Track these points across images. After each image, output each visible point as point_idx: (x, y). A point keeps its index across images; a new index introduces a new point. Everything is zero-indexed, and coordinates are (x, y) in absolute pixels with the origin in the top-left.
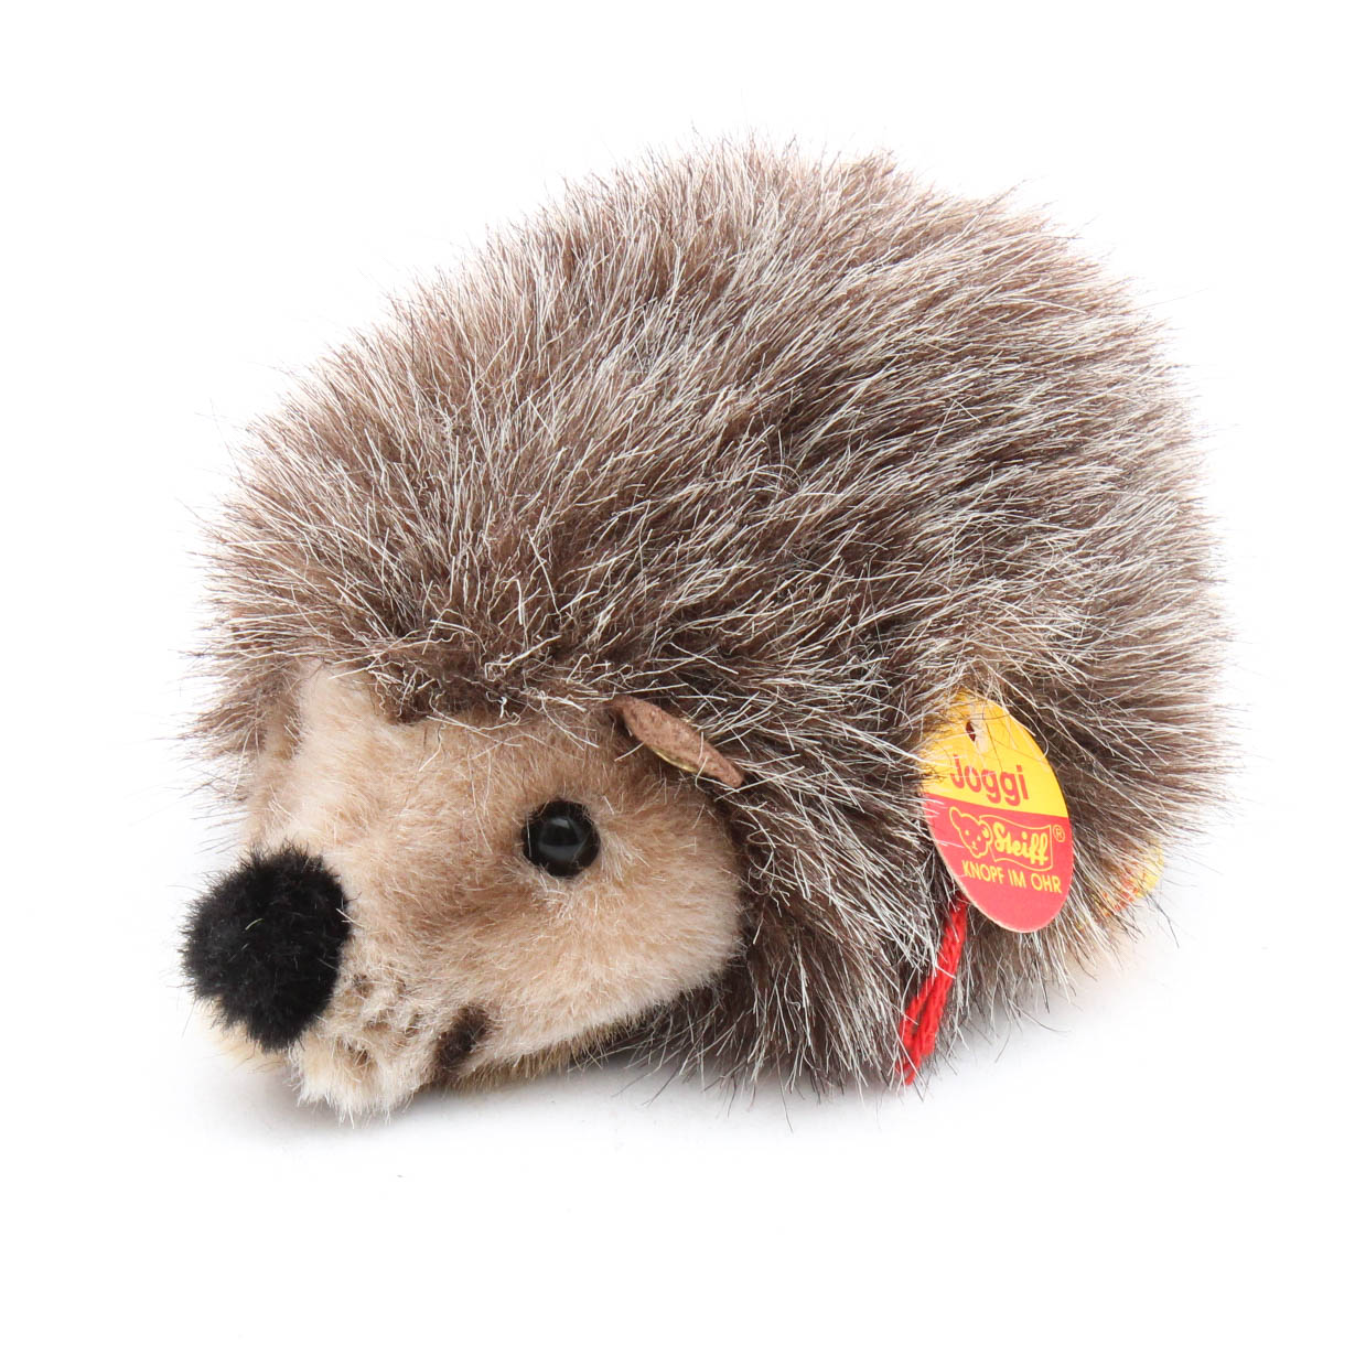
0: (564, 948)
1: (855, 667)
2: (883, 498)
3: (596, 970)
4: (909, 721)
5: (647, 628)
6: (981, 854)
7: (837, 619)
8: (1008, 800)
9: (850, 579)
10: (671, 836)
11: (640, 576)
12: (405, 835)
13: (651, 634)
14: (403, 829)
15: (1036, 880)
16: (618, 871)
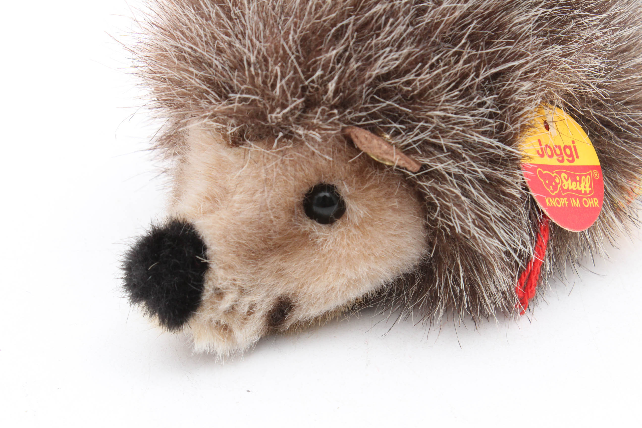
0: (329, 264)
1: (479, 101)
2: (491, 5)
3: (349, 273)
4: (511, 128)
5: (359, 88)
6: (555, 192)
7: (468, 75)
8: (568, 160)
9: (474, 52)
10: (383, 200)
11: (352, 60)
12: (238, 209)
13: (361, 92)
14: (237, 205)
15: (585, 201)
16: (356, 220)
